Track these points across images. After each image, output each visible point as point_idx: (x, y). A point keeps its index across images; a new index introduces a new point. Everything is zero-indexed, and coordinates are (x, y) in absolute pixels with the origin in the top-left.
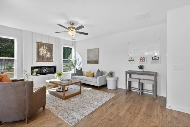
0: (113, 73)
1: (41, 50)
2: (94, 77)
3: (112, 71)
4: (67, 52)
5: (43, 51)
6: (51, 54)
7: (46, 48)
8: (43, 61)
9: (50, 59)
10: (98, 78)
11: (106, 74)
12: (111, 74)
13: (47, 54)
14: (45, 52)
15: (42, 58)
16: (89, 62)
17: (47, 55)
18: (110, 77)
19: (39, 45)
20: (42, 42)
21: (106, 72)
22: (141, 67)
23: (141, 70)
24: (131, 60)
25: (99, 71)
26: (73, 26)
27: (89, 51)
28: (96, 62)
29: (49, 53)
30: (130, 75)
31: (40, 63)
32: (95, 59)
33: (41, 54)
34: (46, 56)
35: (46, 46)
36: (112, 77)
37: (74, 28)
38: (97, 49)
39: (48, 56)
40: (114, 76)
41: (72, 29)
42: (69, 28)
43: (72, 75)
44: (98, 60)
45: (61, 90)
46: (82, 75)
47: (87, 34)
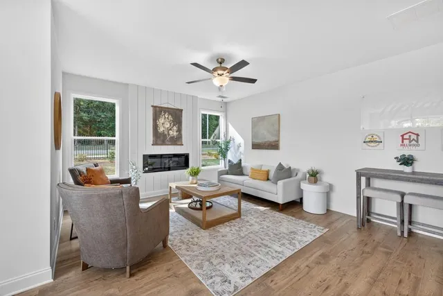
0: (317, 173)
1: (161, 121)
2: (268, 179)
3: (316, 167)
4: (209, 125)
5: (165, 123)
6: (179, 130)
7: (170, 116)
8: (163, 143)
9: (177, 141)
10: (280, 183)
11: (300, 176)
12: (314, 176)
13: (171, 129)
14: (168, 125)
15: (162, 138)
16: (256, 146)
17: (171, 132)
18: (310, 182)
19: (158, 112)
20: (162, 106)
21: (299, 170)
22: (407, 161)
23: (407, 169)
24: (373, 141)
25: (280, 167)
26: (223, 65)
27: (257, 121)
28: (274, 146)
29: (175, 128)
30: (368, 180)
31: (159, 147)
32: (272, 139)
33: (161, 129)
34: (169, 134)
35: (169, 114)
36: (315, 182)
37: (225, 69)
38: (277, 117)
39: (174, 133)
40: (321, 180)
41: (220, 72)
42: (215, 70)
43: (221, 173)
44: (278, 141)
45: (198, 206)
46: (242, 174)
47: (253, 81)
